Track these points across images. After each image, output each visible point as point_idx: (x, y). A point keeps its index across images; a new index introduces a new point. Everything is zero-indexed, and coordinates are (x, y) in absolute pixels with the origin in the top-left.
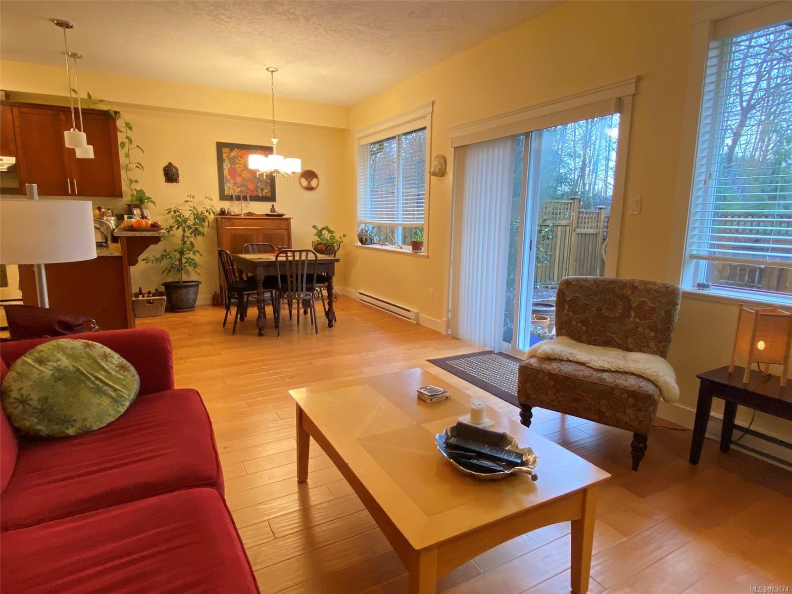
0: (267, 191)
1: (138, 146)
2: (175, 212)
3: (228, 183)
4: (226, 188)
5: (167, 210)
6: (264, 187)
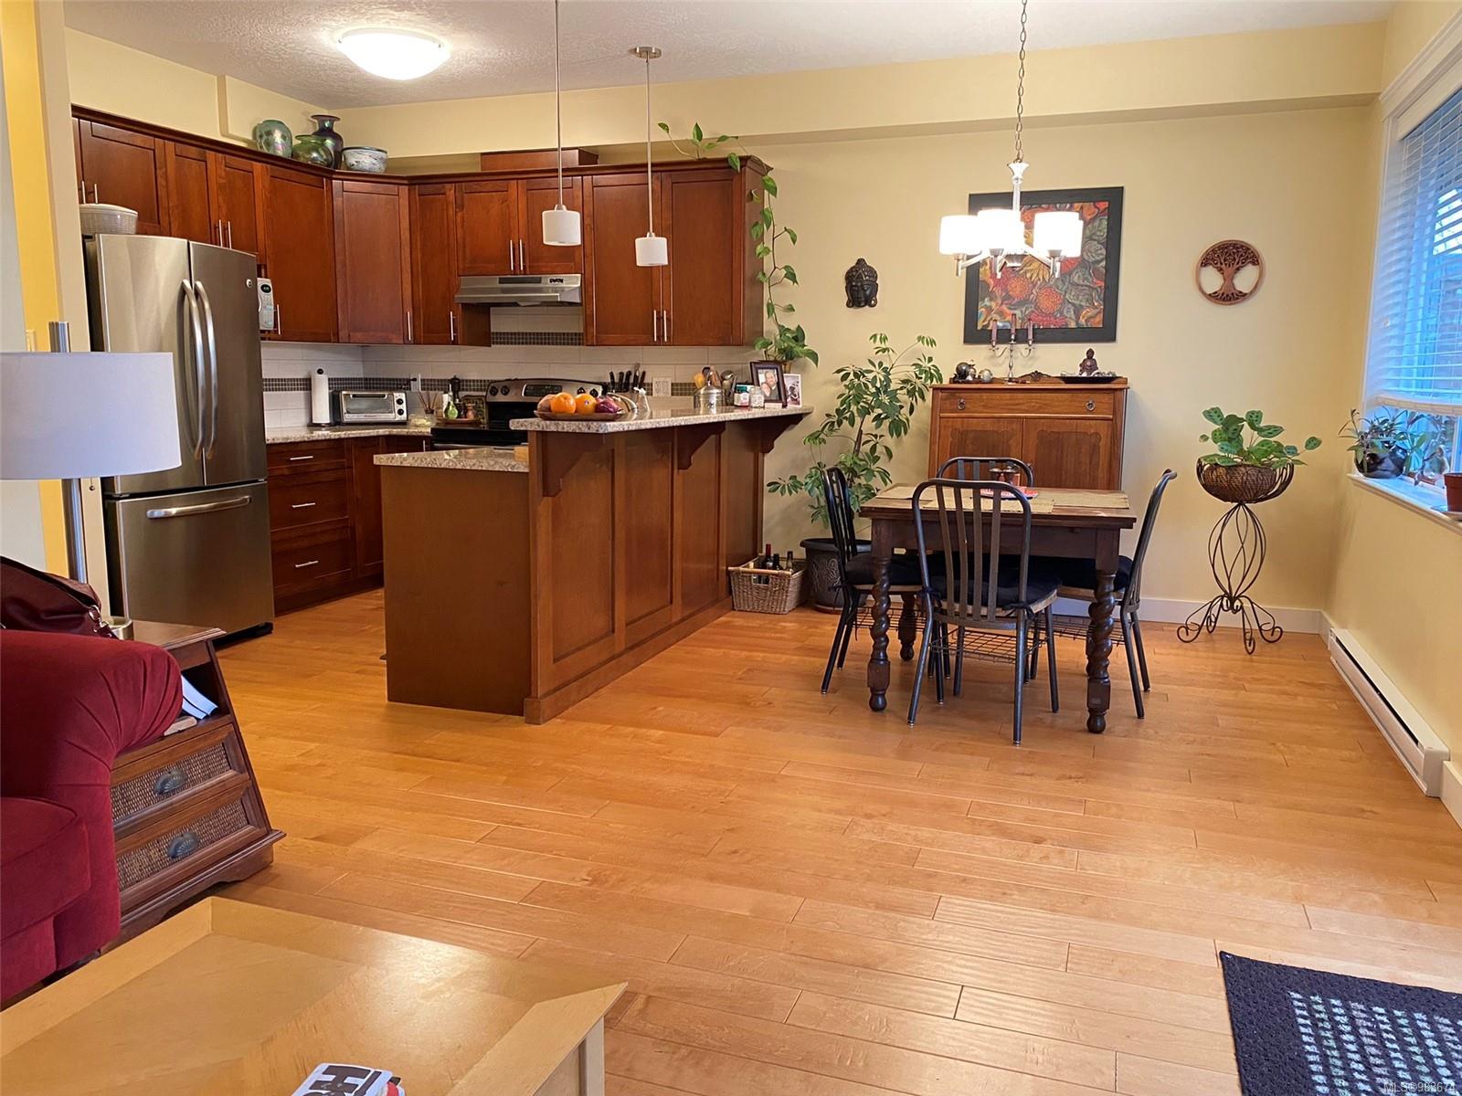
0: (1092, 315)
1: (786, 230)
2: (856, 375)
3: (987, 299)
4: (981, 310)
5: (839, 371)
6: (1083, 304)
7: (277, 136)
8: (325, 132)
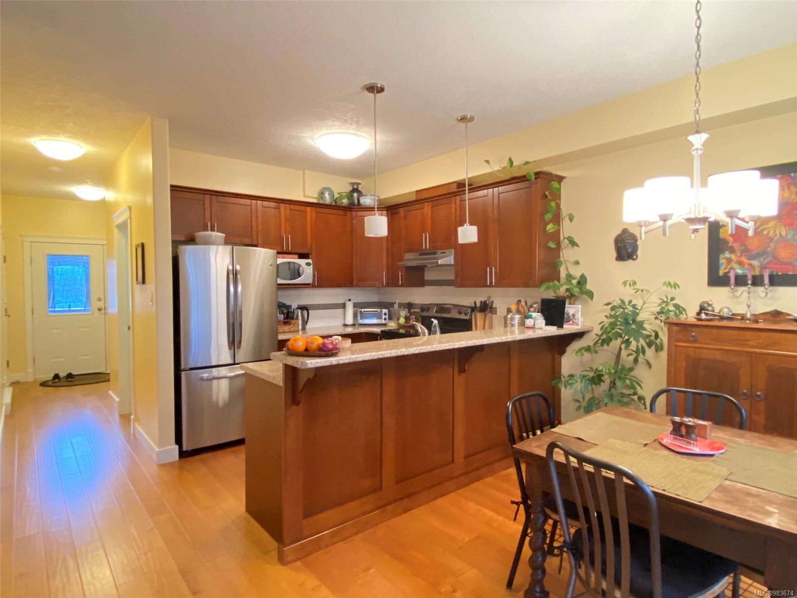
4: (722, 261)
7: (327, 195)
8: (355, 190)
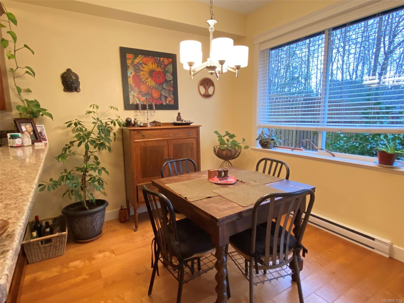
0: (170, 100)
1: (26, 46)
2: (76, 124)
3: (132, 92)
4: (131, 97)
5: (66, 123)
6: (167, 96)
